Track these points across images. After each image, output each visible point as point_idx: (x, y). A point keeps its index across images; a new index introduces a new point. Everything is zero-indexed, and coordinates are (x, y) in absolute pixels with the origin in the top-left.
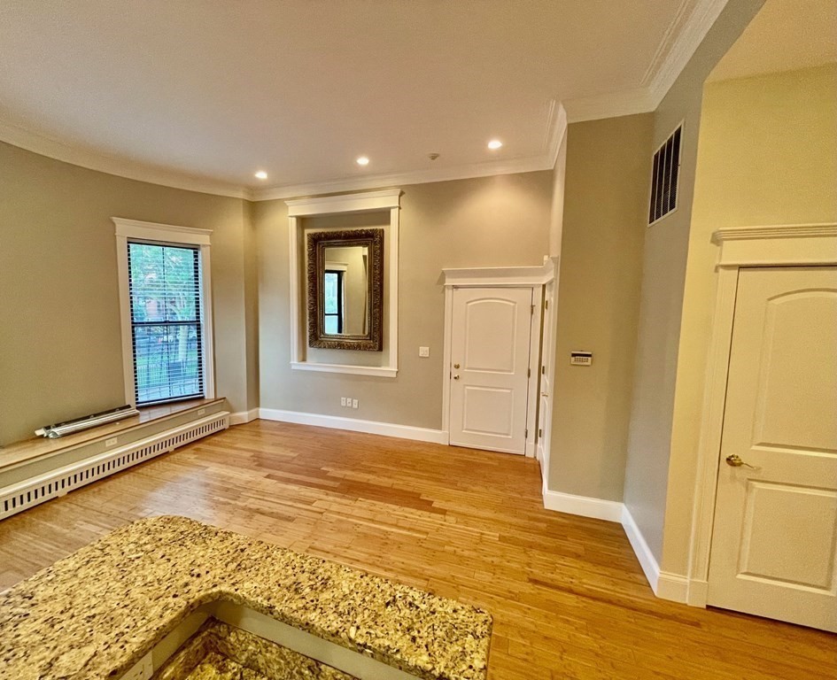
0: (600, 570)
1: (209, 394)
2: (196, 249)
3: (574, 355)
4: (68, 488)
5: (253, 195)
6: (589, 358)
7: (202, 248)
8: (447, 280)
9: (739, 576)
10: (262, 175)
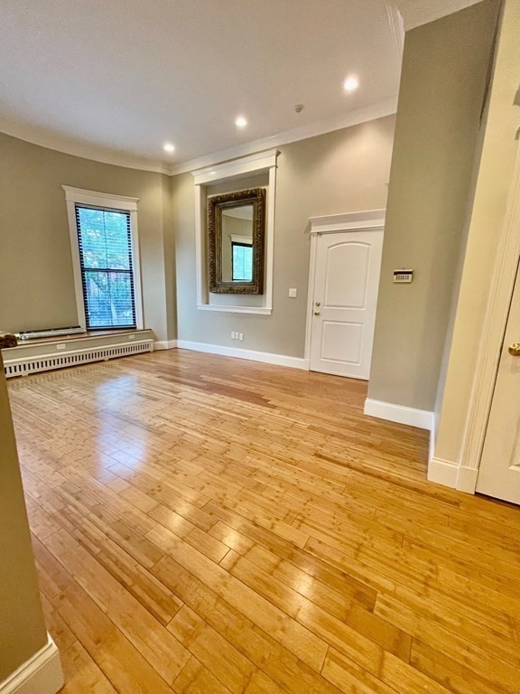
0: (387, 457)
1: (140, 326)
2: (127, 213)
3: (396, 273)
4: (28, 371)
5: (170, 170)
6: (410, 276)
7: (131, 213)
8: (313, 228)
9: (513, 468)
10: (169, 148)
